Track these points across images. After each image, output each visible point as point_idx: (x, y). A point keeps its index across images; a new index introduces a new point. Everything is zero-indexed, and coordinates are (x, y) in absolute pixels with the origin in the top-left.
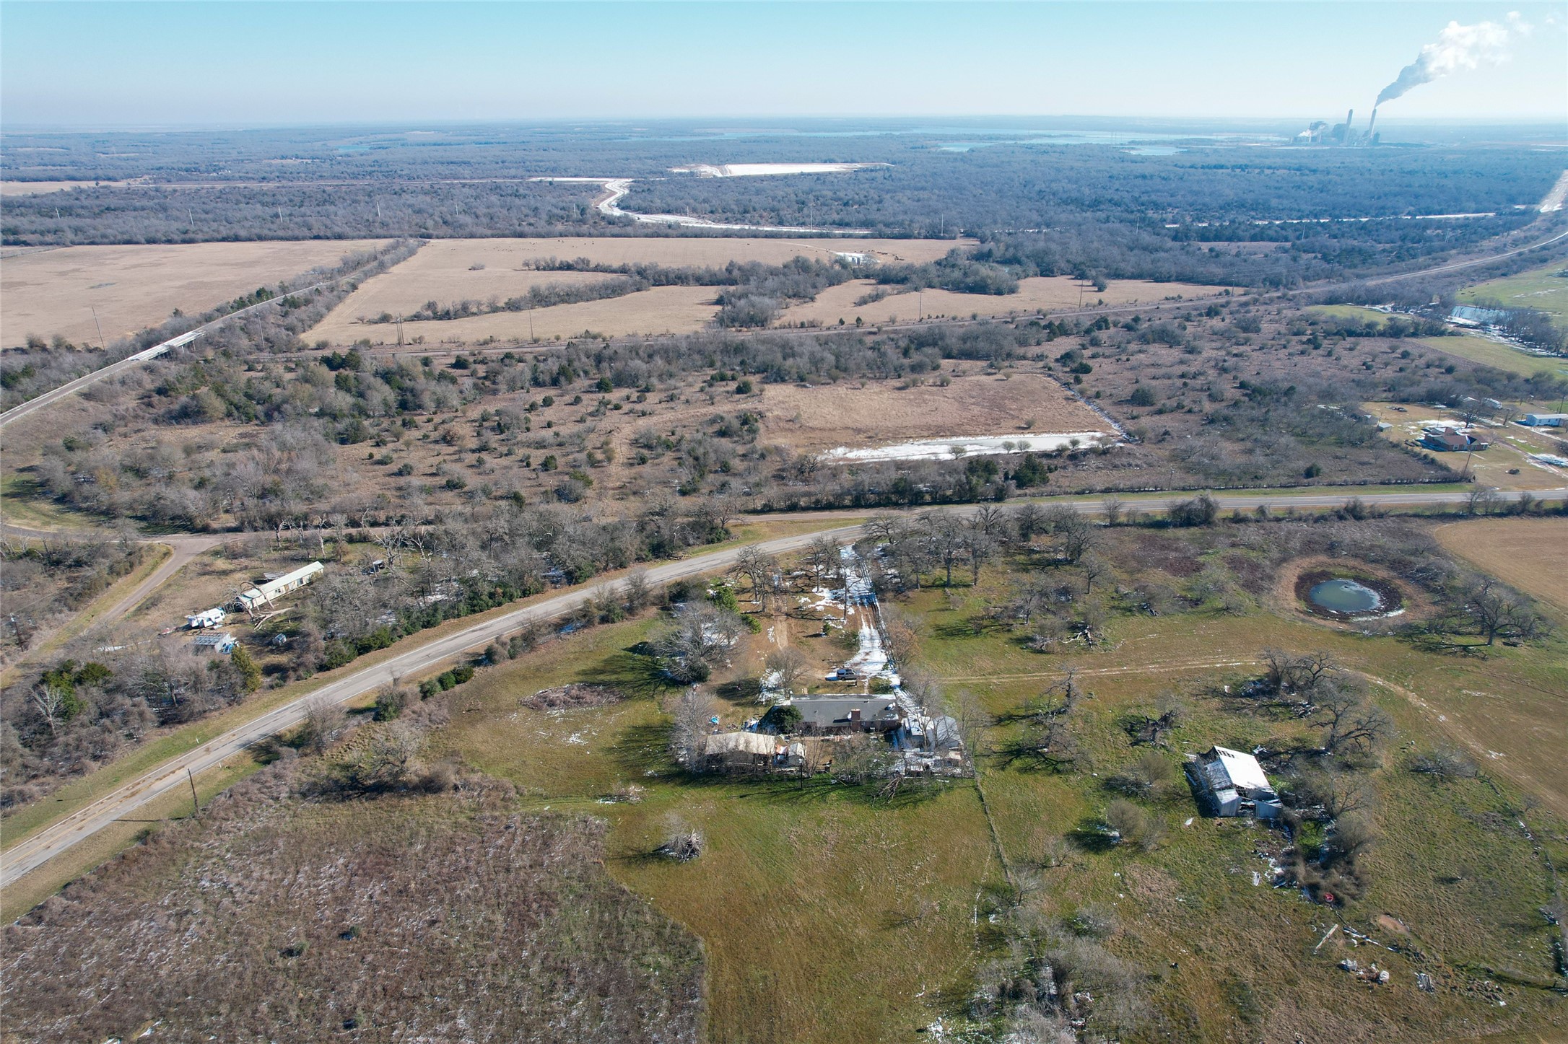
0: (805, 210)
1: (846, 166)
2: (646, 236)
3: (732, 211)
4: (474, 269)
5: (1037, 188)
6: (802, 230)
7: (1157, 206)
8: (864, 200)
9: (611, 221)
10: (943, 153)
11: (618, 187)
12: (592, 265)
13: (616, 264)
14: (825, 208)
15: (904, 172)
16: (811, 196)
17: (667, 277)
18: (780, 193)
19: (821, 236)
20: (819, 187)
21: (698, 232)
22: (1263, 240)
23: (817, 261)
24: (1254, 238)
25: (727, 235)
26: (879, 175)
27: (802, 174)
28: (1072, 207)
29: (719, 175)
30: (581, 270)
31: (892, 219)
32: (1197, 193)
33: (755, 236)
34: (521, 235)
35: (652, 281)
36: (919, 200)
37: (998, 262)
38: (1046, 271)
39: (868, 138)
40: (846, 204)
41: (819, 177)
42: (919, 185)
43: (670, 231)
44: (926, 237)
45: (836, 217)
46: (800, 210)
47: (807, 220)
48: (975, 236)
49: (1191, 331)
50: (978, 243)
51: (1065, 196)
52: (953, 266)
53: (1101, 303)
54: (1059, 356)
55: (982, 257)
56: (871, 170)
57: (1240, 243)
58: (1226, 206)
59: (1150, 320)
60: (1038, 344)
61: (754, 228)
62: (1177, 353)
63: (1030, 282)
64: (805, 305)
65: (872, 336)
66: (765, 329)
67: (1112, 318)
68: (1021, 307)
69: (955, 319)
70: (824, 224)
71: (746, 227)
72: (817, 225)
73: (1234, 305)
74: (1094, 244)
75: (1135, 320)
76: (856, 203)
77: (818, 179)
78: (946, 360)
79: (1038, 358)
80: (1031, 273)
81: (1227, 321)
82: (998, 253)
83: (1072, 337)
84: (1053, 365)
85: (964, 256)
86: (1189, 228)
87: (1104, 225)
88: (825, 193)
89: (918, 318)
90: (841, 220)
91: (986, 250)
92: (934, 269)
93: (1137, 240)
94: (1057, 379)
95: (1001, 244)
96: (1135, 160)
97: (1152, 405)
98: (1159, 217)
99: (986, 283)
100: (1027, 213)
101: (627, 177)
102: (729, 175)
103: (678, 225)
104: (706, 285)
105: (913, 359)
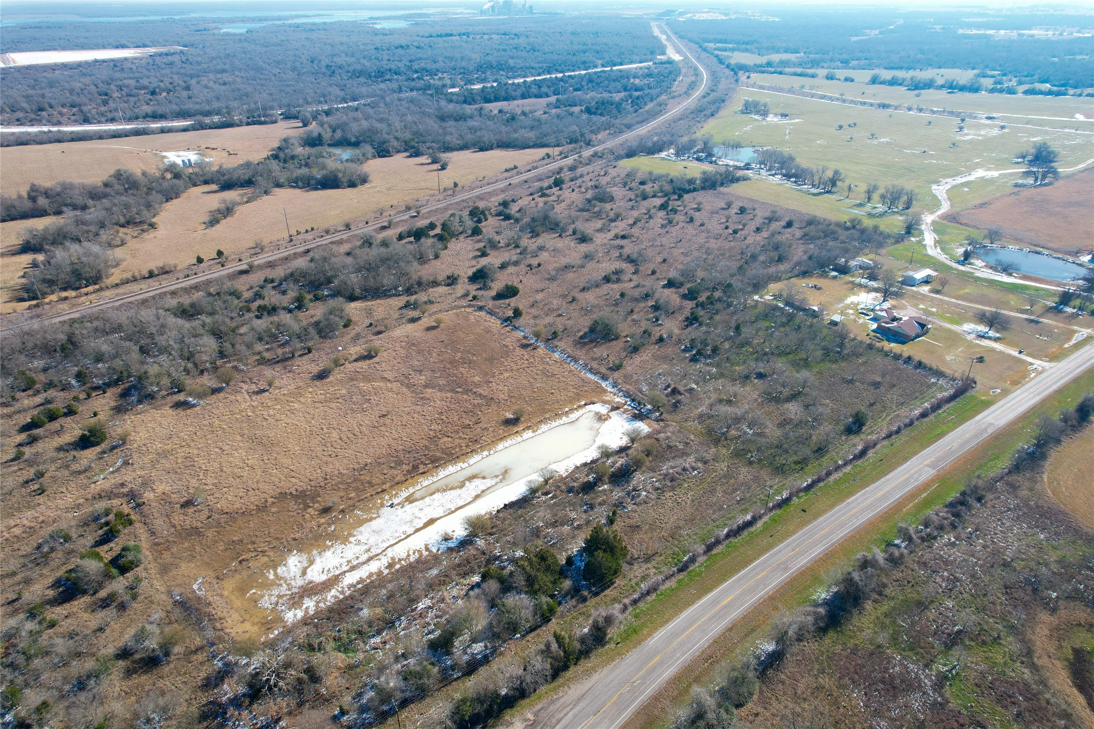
0: (112, 105)
1: (139, 50)
3: (22, 109)
5: (324, 63)
6: (113, 127)
7: (432, 73)
8: (170, 86)
10: (227, 34)
14: (132, 99)
15: (199, 55)
16: (112, 87)
18: (77, 85)
19: (137, 133)
20: (118, 75)
22: (530, 97)
23: (144, 174)
24: (523, 97)
25: (22, 141)
26: (176, 58)
27: (96, 61)
28: (362, 80)
31: (207, 108)
32: (452, 59)
33: (59, 139)
36: (224, 84)
37: (329, 145)
38: (383, 152)
39: (152, 22)
40: (153, 93)
41: (115, 63)
42: (219, 67)
44: (248, 124)
45: (147, 109)
46: (105, 103)
47: (116, 114)
48: (296, 117)
49: (560, 212)
50: (301, 124)
51: (351, 69)
52: (293, 157)
53: (456, 185)
54: (470, 273)
55: (313, 142)
56: (167, 55)
57: (516, 102)
58: (479, 68)
59: (513, 201)
60: (437, 257)
61: (55, 129)
62: (572, 244)
63: (374, 166)
64: (145, 235)
65: (244, 277)
66: (101, 289)
67: (481, 205)
68: (384, 201)
69: (327, 232)
70: (137, 118)
71: (45, 129)
72: (130, 120)
73: (566, 169)
74: (409, 118)
75: (505, 204)
76: (164, 91)
77: (115, 66)
78: (353, 305)
79: (452, 281)
80: (369, 156)
81: (577, 190)
82: (327, 135)
83: (462, 238)
84: (473, 289)
85: (297, 144)
86: (471, 91)
87: (403, 95)
88: (126, 82)
89: (286, 236)
90: (154, 112)
91: (315, 134)
92: (274, 165)
93: (440, 109)
94: (491, 313)
95: (326, 126)
96: (385, 33)
97: (617, 338)
98: (440, 83)
99: (336, 176)
100: (330, 89)
102: (12, 65)
104: (5, 221)
105: (312, 313)
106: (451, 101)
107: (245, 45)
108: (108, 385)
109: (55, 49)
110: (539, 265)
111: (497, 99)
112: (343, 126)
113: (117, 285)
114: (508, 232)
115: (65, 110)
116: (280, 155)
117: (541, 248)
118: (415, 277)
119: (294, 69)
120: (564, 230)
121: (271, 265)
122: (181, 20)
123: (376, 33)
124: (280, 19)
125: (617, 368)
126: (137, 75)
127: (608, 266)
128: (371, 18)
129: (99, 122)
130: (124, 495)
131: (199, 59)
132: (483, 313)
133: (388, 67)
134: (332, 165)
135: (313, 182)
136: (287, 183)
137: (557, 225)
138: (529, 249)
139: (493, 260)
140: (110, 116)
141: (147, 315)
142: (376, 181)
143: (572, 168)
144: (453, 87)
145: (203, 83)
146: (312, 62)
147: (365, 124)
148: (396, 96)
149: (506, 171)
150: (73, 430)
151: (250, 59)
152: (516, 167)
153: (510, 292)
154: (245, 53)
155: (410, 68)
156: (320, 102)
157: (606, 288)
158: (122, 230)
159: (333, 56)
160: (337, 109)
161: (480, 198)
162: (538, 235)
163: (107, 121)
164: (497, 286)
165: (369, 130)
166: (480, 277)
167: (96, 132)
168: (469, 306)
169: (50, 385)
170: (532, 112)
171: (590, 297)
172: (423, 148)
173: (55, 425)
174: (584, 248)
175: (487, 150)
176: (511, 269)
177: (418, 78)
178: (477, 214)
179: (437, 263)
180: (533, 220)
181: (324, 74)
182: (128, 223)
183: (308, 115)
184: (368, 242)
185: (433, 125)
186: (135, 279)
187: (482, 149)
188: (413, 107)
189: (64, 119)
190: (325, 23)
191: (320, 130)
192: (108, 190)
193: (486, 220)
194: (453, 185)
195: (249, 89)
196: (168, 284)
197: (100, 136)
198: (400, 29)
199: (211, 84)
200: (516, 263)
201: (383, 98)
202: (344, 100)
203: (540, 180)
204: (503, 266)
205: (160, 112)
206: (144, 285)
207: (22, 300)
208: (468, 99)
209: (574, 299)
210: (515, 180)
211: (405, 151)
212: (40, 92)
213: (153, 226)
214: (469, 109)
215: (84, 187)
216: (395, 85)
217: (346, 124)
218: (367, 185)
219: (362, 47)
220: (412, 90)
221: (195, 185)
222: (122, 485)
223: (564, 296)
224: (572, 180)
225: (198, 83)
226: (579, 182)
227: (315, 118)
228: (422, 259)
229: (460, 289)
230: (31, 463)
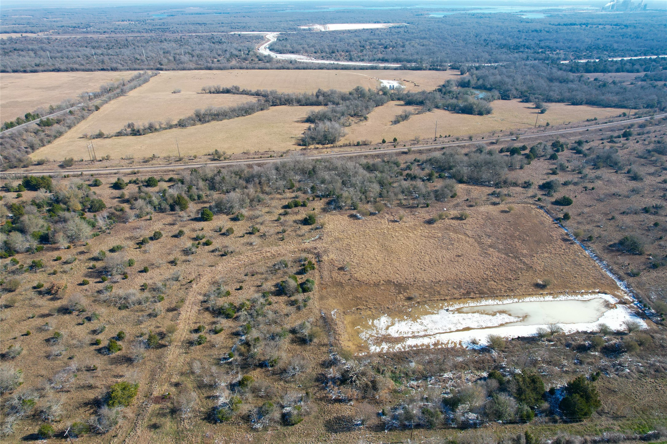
0: (364, 52)
1: (385, 25)
2: (277, 69)
3: (326, 52)
4: (174, 92)
5: (483, 38)
7: (552, 49)
8: (395, 45)
9: (261, 58)
10: (432, 18)
11: (272, 37)
12: (241, 90)
13: (254, 90)
14: (375, 50)
15: (414, 29)
16: (367, 43)
17: (280, 100)
18: (352, 41)
19: (372, 68)
20: (372, 37)
21: (305, 65)
22: (623, 71)
23: (369, 90)
24: (617, 71)
25: (321, 67)
26: (402, 30)
27: (364, 29)
28: (504, 50)
29: (323, 30)
30: (234, 93)
31: (411, 58)
32: (570, 41)
33: (336, 68)
34: (210, 69)
35: (271, 104)
36: (423, 45)
37: (473, 88)
38: (505, 97)
39: (395, 10)
40: (386, 48)
41: (372, 31)
42: (423, 36)
43: (290, 66)
44: (430, 69)
45: (380, 56)
46: (362, 51)
47: (365, 57)
48: (458, 69)
49: (621, 155)
50: (459, 73)
51: (499, 43)
52: (450, 92)
53: (548, 124)
54: (541, 183)
55: (464, 84)
56: (398, 27)
57: (610, 74)
58: (589, 48)
59: (587, 142)
60: (521, 168)
61: (336, 63)
62: (624, 180)
63: (497, 105)
64: (361, 123)
65: (404, 155)
66: (333, 147)
67: (562, 140)
68: (497, 127)
69: (457, 139)
70: (374, 60)
71: (332, 62)
72: (371, 61)
73: (636, 126)
74: (528, 77)
75: (580, 143)
76: (391, 47)
77: (372, 32)
78: (460, 185)
79: (527, 185)
80: (496, 97)
81: (640, 142)
82: (473, 82)
83: (542, 159)
84: (540, 194)
85: (454, 84)
86: (577, 64)
87: (528, 62)
88: (374, 41)
89: (433, 137)
90: (383, 58)
91: (467, 80)
92: (438, 95)
93: (551, 73)
94: (548, 212)
95: (474, 76)
96: (527, 21)
97: (641, 254)
98: (556, 57)
99: (472, 107)
100: (482, 54)
101: (278, 32)
102: (328, 30)
103: (296, 61)
104: (303, 105)
105: (435, 184)
106: (561, 69)
107: (440, 24)
108: (323, 196)
109: (347, 23)
110: (593, 189)
111: (596, 71)
112: (484, 77)
113: (341, 146)
114: (577, 161)
115: (343, 54)
116: (443, 90)
117: (598, 178)
118: (503, 178)
119: (464, 40)
120: (620, 168)
121: (420, 152)
122: (411, 9)
123: (522, 21)
124: (464, 10)
125: (634, 275)
126: (380, 37)
127: (649, 202)
128: (521, 11)
129: (356, 61)
130: (315, 254)
131: (414, 31)
132: (542, 211)
133: (523, 44)
134: (471, 99)
135: (457, 108)
136: (442, 107)
137: (616, 164)
138: (589, 176)
139: (560, 178)
140: (362, 58)
141: (350, 165)
142: (495, 114)
143: (642, 126)
144: (565, 60)
145: (412, 44)
146: (476, 37)
147: (498, 78)
148: (523, 62)
149: (588, 121)
150: (303, 214)
151: (441, 32)
152: (595, 119)
153: (566, 202)
154: (439, 29)
155: (538, 45)
156: (475, 62)
157: (643, 216)
158: (351, 118)
159: (490, 34)
160: (484, 67)
161: (562, 136)
162: (598, 168)
163: (360, 61)
164: (557, 196)
165: (500, 82)
166: (547, 187)
167: (354, 66)
168: (534, 204)
169: (299, 189)
170: (620, 82)
171: (627, 220)
172: (532, 97)
173: (296, 209)
174: (633, 184)
175: (577, 105)
176: (571, 187)
177: (542, 52)
178: (557, 146)
179: (521, 172)
180: (598, 157)
181: (481, 45)
182: (355, 115)
183: (465, 68)
184: (480, 150)
185: (543, 83)
186: (350, 145)
187: (573, 104)
188: (533, 71)
189: (341, 58)
190: (490, 14)
191: (470, 78)
192: (351, 96)
193: (563, 151)
194: (546, 124)
195: (436, 49)
196: (365, 151)
197: (355, 68)
198: (538, 19)
199: (416, 45)
200: (575, 184)
201: (514, 63)
202: (490, 62)
203: (612, 131)
204: (565, 184)
205: (386, 58)
206: (353, 149)
207: (300, 145)
208: (574, 69)
209: (613, 218)
210: (593, 128)
211: (520, 98)
212: (335, 44)
213: (366, 118)
214: (571, 76)
215: (340, 93)
216: (525, 56)
217: (486, 76)
218: (489, 115)
219: (510, 29)
220: (535, 60)
221: (393, 100)
222: (315, 248)
223: (606, 214)
224: (639, 134)
225: (409, 44)
226: (644, 137)
227: (469, 70)
228: (511, 167)
229: (531, 192)
230: (282, 224)
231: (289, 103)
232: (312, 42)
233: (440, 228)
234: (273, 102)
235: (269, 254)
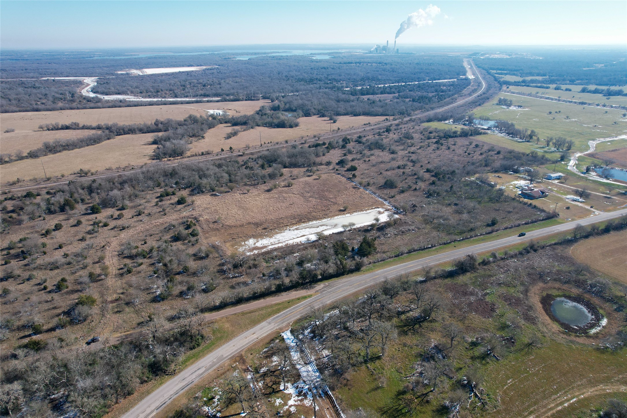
0: (187, 90)
1: (199, 67)
6: (187, 99)
8: (212, 83)
12: (81, 125)
14: (195, 88)
16: (187, 83)
17: (123, 130)
18: (172, 82)
19: (197, 102)
20: (189, 78)
22: (385, 93)
23: (201, 117)
26: (215, 71)
27: (180, 72)
29: (141, 74)
30: (74, 129)
31: (228, 92)
37: (283, 110)
38: (307, 114)
40: (204, 86)
43: (121, 104)
44: (246, 100)
45: (201, 92)
46: (184, 89)
47: (189, 94)
48: (268, 98)
49: (385, 141)
50: (270, 101)
51: (297, 78)
52: (265, 114)
53: (339, 129)
54: (337, 162)
55: (275, 109)
56: (211, 69)
57: (377, 96)
58: (363, 79)
59: (364, 137)
60: (324, 155)
61: (163, 100)
62: (387, 154)
63: (303, 120)
64: (200, 141)
65: (241, 157)
66: (183, 158)
67: (349, 137)
68: (304, 134)
69: (277, 143)
70: (197, 96)
71: (160, 99)
72: (194, 97)
73: (394, 125)
74: (322, 100)
75: (360, 137)
76: (209, 85)
77: (188, 74)
78: (284, 169)
79: (328, 163)
80: (301, 116)
81: (396, 134)
82: (282, 106)
83: (336, 149)
84: (337, 167)
85: (268, 109)
86: (355, 90)
87: (321, 90)
88: (193, 81)
89: (260, 144)
90: (205, 94)
91: (277, 105)
92: (257, 117)
93: (338, 97)
94: (343, 176)
95: (282, 102)
96: (317, 61)
97: (396, 187)
98: (340, 86)
99: (284, 123)
100: (286, 86)
101: (95, 77)
102: (145, 74)
103: (125, 101)
104: (146, 133)
105: (267, 171)
106: (344, 94)
107: (247, 65)
108: (187, 188)
109: (163, 67)
110: (369, 161)
111: (368, 94)
112: (290, 102)
113: (189, 157)
114: (359, 147)
115: (167, 92)
116: (261, 112)
117: (372, 155)
118: (312, 161)
119: (269, 77)
120: (384, 149)
121: (252, 154)
122: (218, 54)
123: (312, 61)
124: (265, 53)
125: (392, 197)
126: (197, 78)
127: (401, 163)
128: (311, 54)
129: (181, 97)
130: (193, 218)
131: (225, 71)
132: (339, 176)
133: (316, 77)
134: (283, 117)
135: (273, 124)
136: (261, 124)
137: (382, 146)
138: (366, 155)
139: (349, 157)
140: (186, 95)
141: (201, 165)
142: (302, 126)
143: (397, 125)
144: (347, 88)
145: (227, 82)
146: (279, 74)
147: (300, 102)
148: (318, 90)
149: (365, 125)
150: (175, 199)
151: (249, 72)
152: (369, 123)
153: (353, 169)
154: (247, 69)
155: (327, 78)
156: (280, 92)
157: (397, 171)
158: (191, 138)
159: (289, 71)
160: (288, 95)
161: (349, 135)
162: (372, 150)
163: (184, 97)
164: (348, 166)
165: (302, 105)
166: (341, 163)
167: (180, 101)
168: (334, 173)
169: (166, 185)
170: (384, 100)
171: (389, 173)
172: (326, 113)
173: (169, 197)
174: (392, 155)
175: (357, 116)
176: (356, 161)
177: (330, 83)
178: (346, 141)
179: (324, 157)
180: (371, 144)
181: (284, 80)
182: (194, 136)
183: (274, 97)
184: (294, 147)
185: (333, 103)
186: (196, 155)
187: (355, 115)
188: (325, 96)
189: (167, 96)
190: (287, 56)
191: (279, 103)
192: (186, 122)
193: (350, 143)
194: (337, 129)
195: (248, 85)
196: (210, 158)
197: (182, 103)
198: (325, 60)
199: (230, 82)
200: (359, 160)
201: (311, 91)
202: (292, 92)
203: (380, 129)
204: (353, 160)
205: (207, 94)
206: (200, 157)
207: (153, 159)
208: (353, 93)
209: (381, 173)
210: (368, 128)
211: (318, 114)
212: (158, 85)
213: (203, 137)
214: (352, 98)
215: (176, 121)
216: (318, 86)
217: (291, 102)
218: (298, 127)
219: (304, 68)
220: (326, 88)
221: (221, 123)
222: (192, 215)
223: (377, 172)
224: (395, 130)
225: (224, 82)
226: (398, 131)
227: (277, 99)
228: (317, 155)
229: (331, 167)
230: (160, 207)
231: (132, 132)
232: (135, 84)
233: (276, 193)
234: (117, 133)
235: (158, 223)
